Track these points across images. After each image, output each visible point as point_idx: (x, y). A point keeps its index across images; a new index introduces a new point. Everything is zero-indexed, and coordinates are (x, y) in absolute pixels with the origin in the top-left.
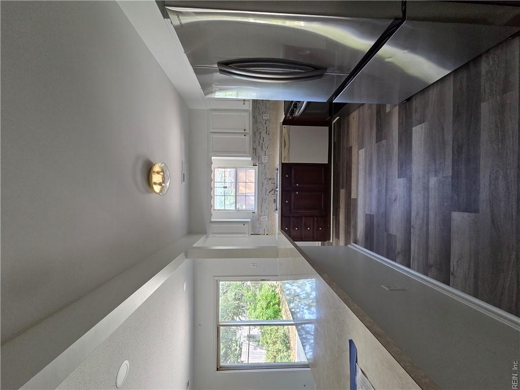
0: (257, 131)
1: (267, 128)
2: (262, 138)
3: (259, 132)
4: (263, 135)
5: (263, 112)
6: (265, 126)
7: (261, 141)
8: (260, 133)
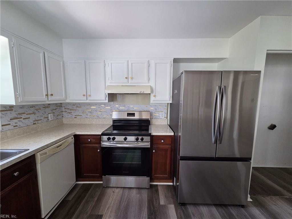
0: (37, 110)
1: (41, 120)
2: (28, 116)
3: (35, 111)
4: (33, 117)
5: (54, 113)
6: (42, 118)
7: (23, 116)
8: (34, 113)
